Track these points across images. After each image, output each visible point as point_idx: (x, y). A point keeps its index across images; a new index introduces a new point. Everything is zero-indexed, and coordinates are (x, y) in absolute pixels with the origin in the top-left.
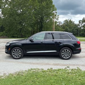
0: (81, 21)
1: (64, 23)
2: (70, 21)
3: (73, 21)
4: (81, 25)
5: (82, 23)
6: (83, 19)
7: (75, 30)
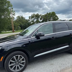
0: (30, 17)
1: (17, 19)
2: (22, 17)
3: (24, 17)
4: (31, 20)
5: (32, 19)
6: (32, 16)
7: (27, 24)
